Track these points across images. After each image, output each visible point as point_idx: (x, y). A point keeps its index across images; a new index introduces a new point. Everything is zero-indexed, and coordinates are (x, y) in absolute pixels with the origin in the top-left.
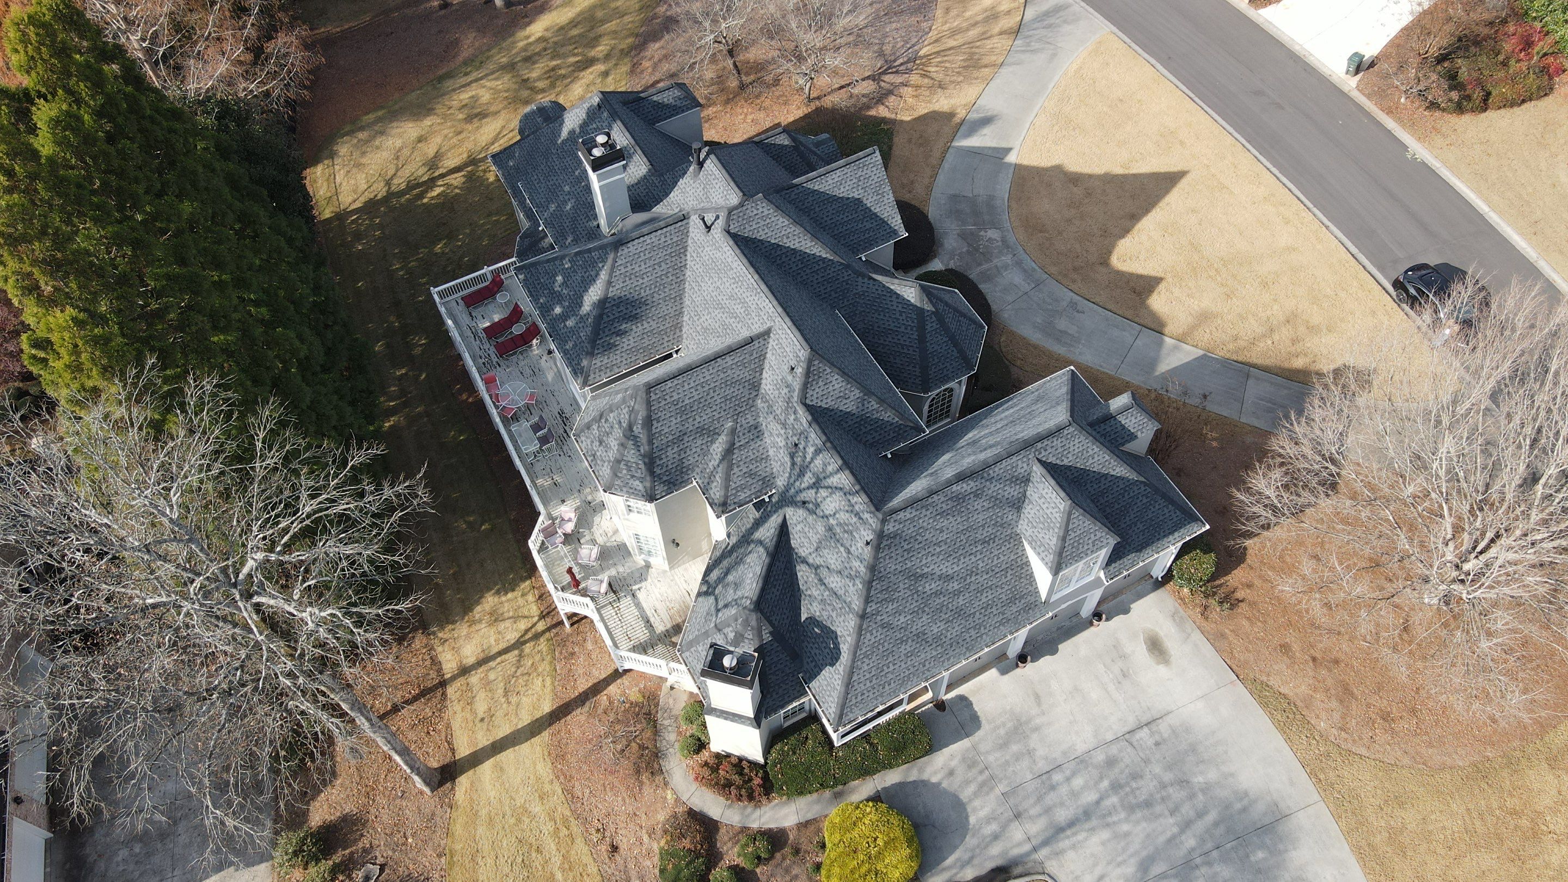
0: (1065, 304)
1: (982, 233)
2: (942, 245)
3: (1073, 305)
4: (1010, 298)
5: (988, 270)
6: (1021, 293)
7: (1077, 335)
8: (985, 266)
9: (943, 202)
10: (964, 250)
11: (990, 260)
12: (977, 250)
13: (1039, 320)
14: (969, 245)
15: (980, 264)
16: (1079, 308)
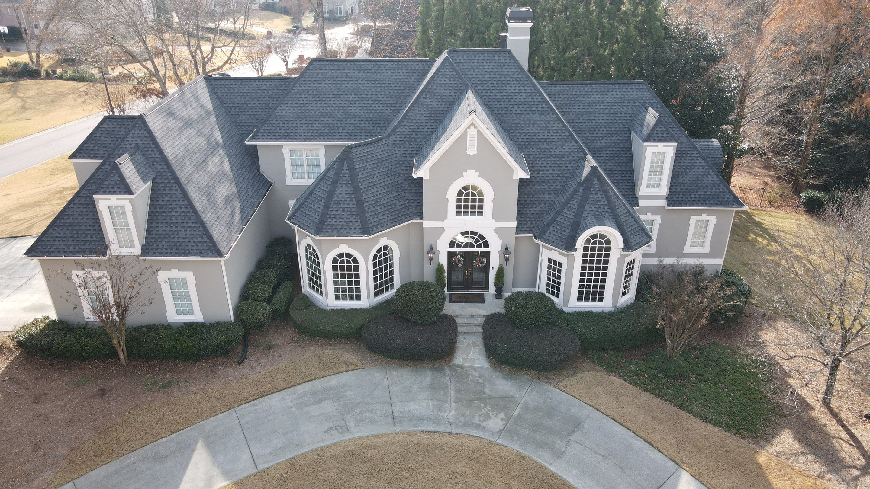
0: (351, 424)
1: (502, 415)
2: (505, 378)
3: (344, 429)
4: (395, 389)
5: (446, 394)
6: (394, 399)
7: (306, 409)
8: (452, 394)
9: (573, 410)
10: (487, 391)
11: (458, 400)
12: (481, 400)
13: (348, 393)
14: (490, 398)
15: (457, 391)
16: (335, 432)
